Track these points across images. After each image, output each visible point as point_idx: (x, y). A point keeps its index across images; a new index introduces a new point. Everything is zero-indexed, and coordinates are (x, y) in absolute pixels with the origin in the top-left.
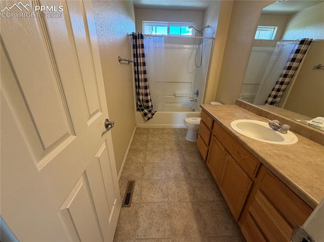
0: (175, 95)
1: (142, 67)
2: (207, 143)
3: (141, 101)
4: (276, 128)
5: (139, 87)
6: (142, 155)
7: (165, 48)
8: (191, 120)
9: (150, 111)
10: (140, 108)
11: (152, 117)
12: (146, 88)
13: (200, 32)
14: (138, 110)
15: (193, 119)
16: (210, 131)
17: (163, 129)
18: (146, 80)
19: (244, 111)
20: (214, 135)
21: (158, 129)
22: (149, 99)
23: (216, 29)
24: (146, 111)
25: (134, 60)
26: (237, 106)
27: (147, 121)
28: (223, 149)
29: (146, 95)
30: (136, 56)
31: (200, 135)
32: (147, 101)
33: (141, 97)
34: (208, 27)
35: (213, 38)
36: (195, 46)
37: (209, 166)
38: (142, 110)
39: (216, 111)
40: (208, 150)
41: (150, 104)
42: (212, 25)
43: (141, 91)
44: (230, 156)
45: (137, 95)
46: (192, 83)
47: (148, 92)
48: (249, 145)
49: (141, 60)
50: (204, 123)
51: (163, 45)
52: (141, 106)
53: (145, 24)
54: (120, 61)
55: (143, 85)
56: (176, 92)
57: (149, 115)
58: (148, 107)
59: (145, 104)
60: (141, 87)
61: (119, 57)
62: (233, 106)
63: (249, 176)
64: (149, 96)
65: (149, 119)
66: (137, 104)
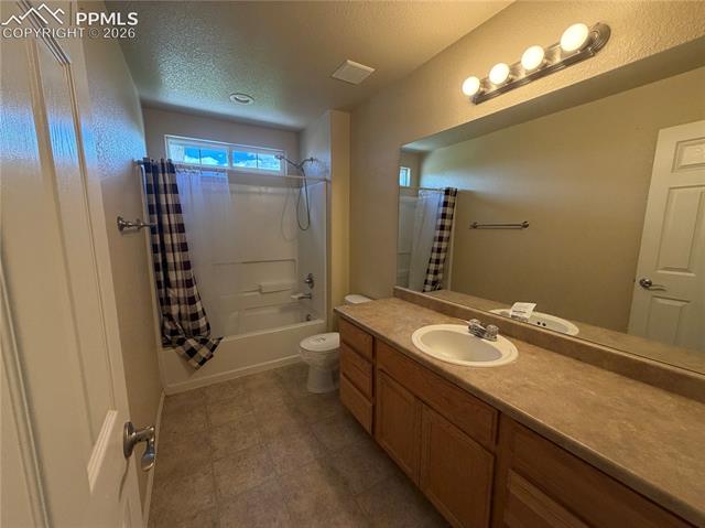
0: (260, 290)
1: (175, 235)
2: (368, 389)
3: (176, 318)
4: (479, 334)
5: (168, 283)
6: (202, 480)
7: (232, 192)
8: (315, 343)
9: (204, 342)
10: (171, 338)
11: (212, 356)
12: (189, 283)
13: (297, 166)
14: (167, 344)
15: (318, 340)
16: (369, 361)
17: (245, 380)
18: (187, 266)
19: (415, 309)
20: (382, 370)
21: (233, 384)
22: (199, 309)
23: (329, 164)
24: (192, 342)
25: (151, 220)
26: (398, 300)
27: (197, 368)
28: (412, 398)
29: (192, 301)
30: (155, 209)
31: (344, 375)
32: (195, 317)
33: (175, 310)
34: (312, 160)
35: (325, 180)
36: (291, 190)
37: (384, 444)
38: (181, 342)
39: (371, 317)
40: (374, 408)
41: (202, 322)
42: (320, 158)
43: (173, 293)
44: (430, 411)
45: (162, 304)
46: (293, 260)
47: (195, 292)
48: (466, 380)
49: (170, 219)
50: (348, 345)
51: (227, 186)
52: (174, 333)
53: (170, 140)
54: (121, 227)
55: (180, 278)
56: (263, 284)
57: (204, 352)
58: (197, 332)
59: (188, 325)
60: (174, 284)
61: (119, 219)
62: (393, 299)
63: (481, 445)
64: (198, 304)
65: (203, 362)
66: (163, 328)
